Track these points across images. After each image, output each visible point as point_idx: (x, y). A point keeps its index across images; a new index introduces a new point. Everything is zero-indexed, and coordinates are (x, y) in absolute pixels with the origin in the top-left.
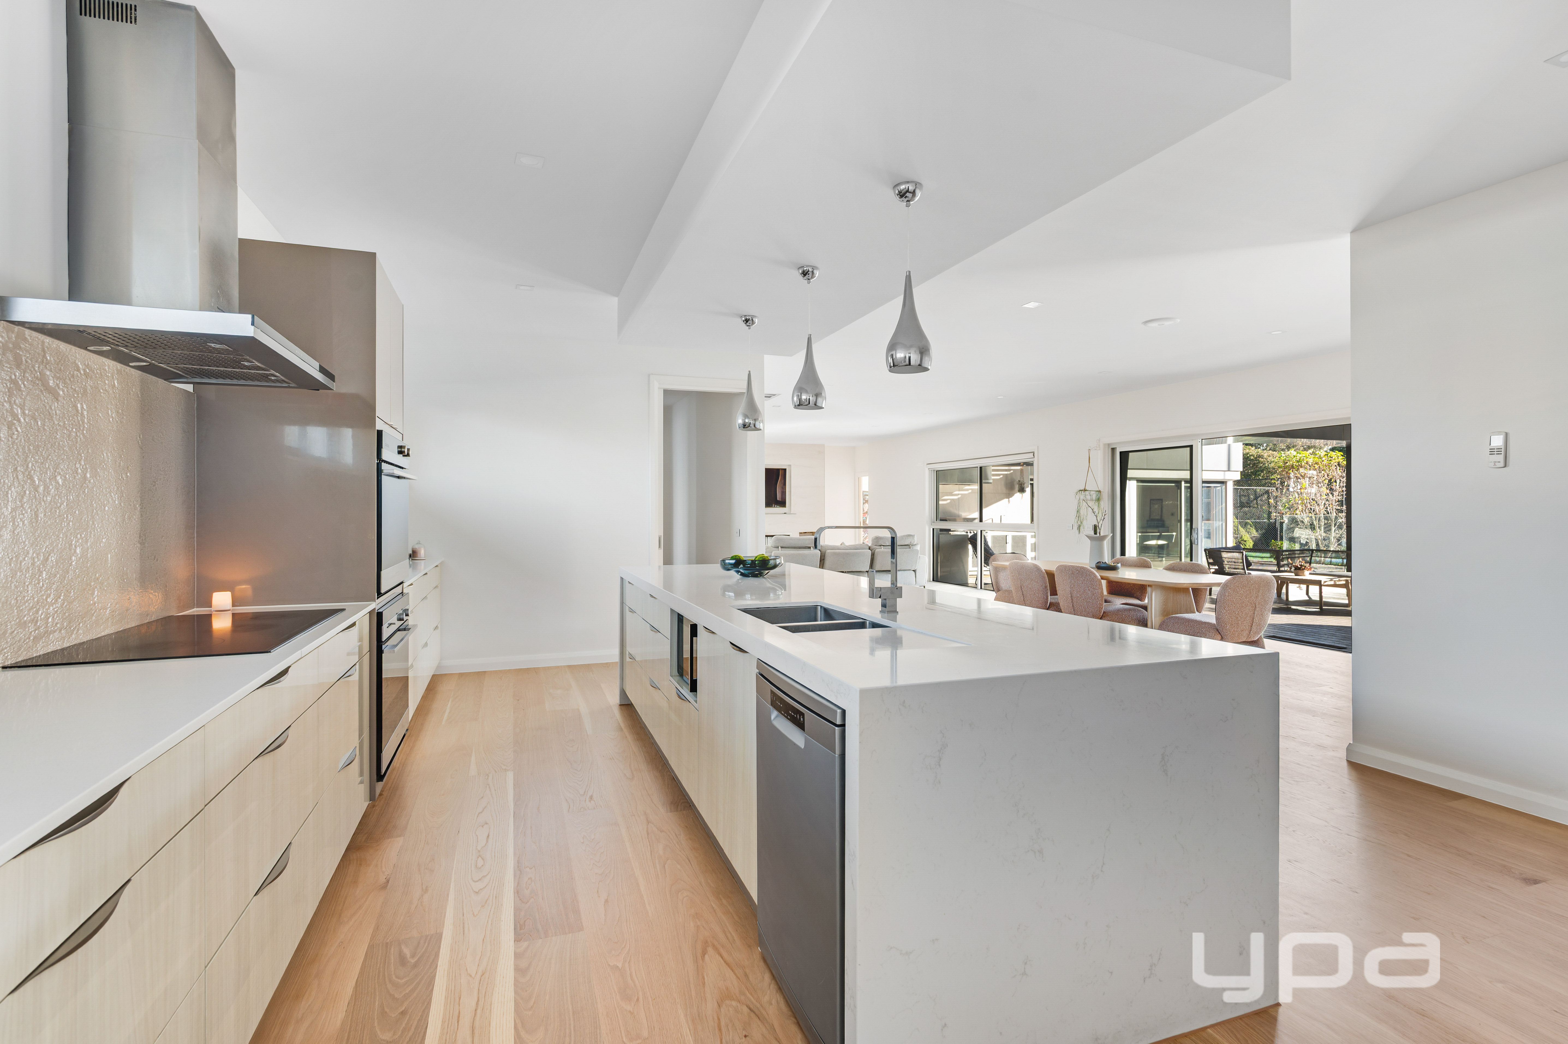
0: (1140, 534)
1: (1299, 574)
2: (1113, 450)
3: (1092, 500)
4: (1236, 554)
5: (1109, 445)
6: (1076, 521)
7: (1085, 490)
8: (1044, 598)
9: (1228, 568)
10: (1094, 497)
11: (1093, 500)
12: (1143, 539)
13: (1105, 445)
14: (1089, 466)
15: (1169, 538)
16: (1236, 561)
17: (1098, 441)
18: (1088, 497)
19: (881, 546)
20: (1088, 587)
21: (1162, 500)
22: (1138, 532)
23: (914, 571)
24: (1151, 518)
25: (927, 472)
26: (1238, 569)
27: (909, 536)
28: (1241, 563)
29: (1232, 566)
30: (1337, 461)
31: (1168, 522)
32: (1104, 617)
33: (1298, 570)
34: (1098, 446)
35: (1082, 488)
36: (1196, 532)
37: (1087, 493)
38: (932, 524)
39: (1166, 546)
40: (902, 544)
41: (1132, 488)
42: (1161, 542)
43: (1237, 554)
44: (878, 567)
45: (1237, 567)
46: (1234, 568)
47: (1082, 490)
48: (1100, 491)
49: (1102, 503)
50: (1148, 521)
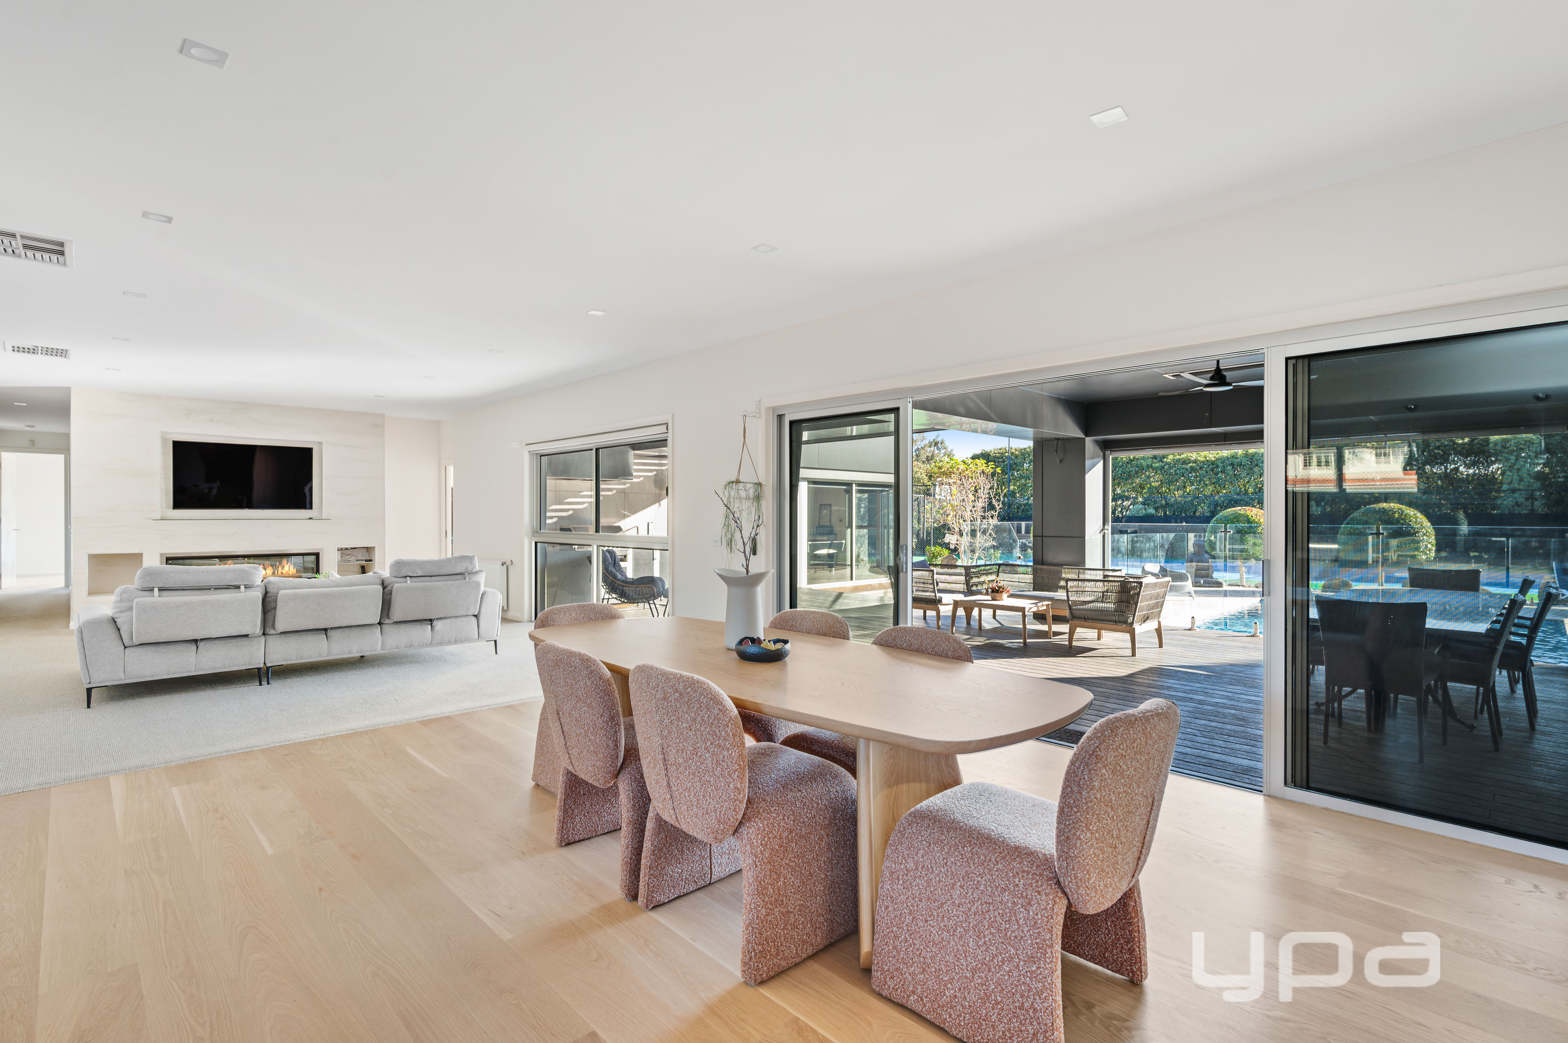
0: (810, 543)
1: (997, 599)
2: (780, 417)
3: (747, 498)
4: (924, 572)
5: (774, 409)
6: (724, 533)
7: (738, 482)
8: (608, 746)
9: (916, 591)
10: (751, 493)
11: (749, 498)
12: (813, 548)
13: (768, 409)
14: (744, 442)
15: (839, 546)
16: (926, 581)
17: (757, 403)
18: (743, 494)
19: (406, 577)
20: (705, 742)
21: (830, 505)
22: (808, 541)
23: (475, 616)
24: (821, 524)
25: (527, 458)
26: (927, 591)
27: (463, 558)
28: (931, 584)
29: (920, 589)
30: (982, 468)
31: (837, 529)
32: (749, 820)
33: (996, 592)
34: (757, 411)
35: (733, 479)
36: (904, 551)
37: (741, 486)
38: (535, 534)
39: (835, 554)
40: (450, 573)
41: (803, 488)
42: (832, 551)
43: (927, 573)
44: (397, 613)
45: (926, 589)
46: (923, 591)
47: (734, 482)
48: (760, 484)
49: (763, 503)
50: (817, 527)
